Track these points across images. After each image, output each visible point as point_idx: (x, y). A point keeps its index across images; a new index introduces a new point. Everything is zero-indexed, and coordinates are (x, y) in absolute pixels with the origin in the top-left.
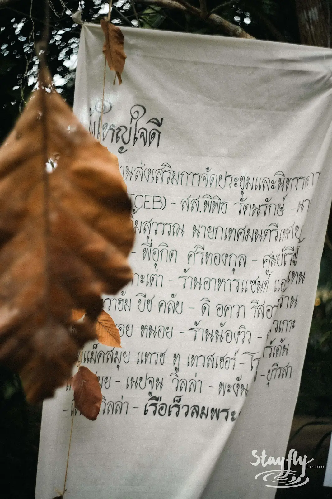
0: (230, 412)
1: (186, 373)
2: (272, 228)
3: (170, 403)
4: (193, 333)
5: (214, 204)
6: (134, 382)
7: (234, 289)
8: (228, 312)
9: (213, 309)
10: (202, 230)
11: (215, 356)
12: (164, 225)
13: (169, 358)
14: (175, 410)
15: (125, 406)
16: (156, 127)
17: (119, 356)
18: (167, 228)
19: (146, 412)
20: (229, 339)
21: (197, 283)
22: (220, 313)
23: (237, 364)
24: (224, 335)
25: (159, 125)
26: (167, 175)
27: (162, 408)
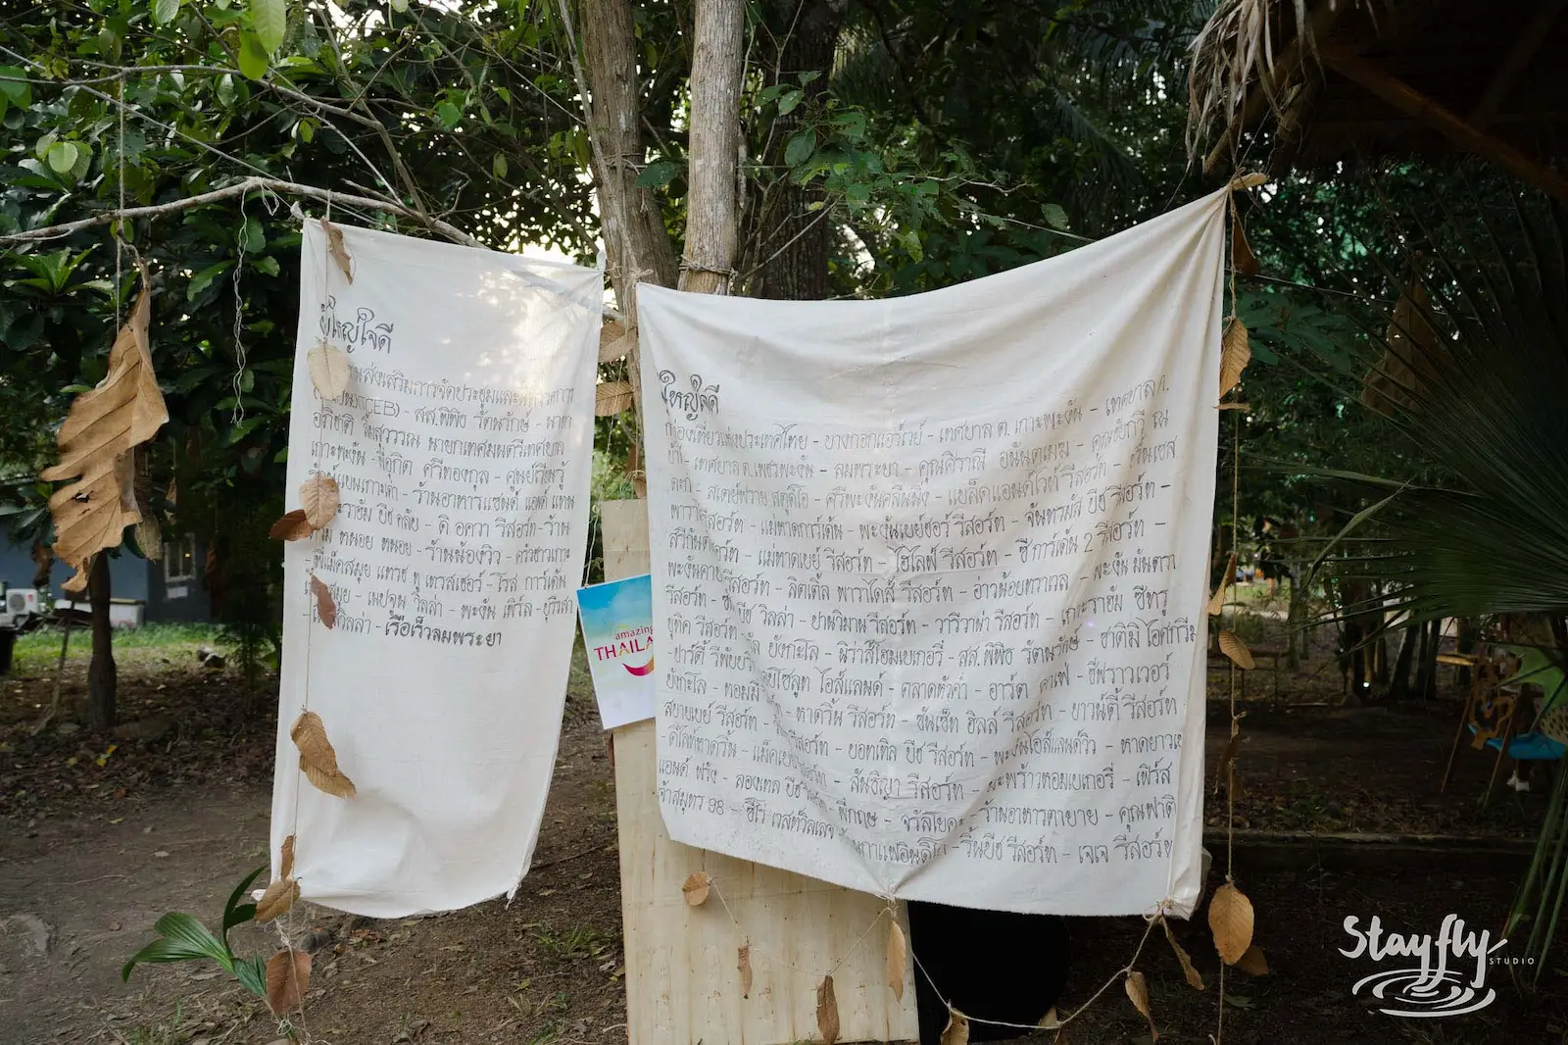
0: (475, 636)
1: (426, 594)
2: (516, 444)
3: (413, 623)
4: (430, 552)
5: (452, 417)
6: (376, 599)
7: (476, 506)
8: (470, 531)
9: (452, 527)
10: (439, 443)
11: (455, 578)
12: (397, 433)
13: (410, 576)
14: (418, 630)
15: (366, 624)
16: (387, 333)
17: (360, 567)
18: (401, 437)
19: (387, 631)
20: (471, 559)
21: (434, 498)
22: (461, 531)
23: (484, 586)
24: (465, 555)
25: (390, 331)
26: (398, 382)
27: (404, 628)
